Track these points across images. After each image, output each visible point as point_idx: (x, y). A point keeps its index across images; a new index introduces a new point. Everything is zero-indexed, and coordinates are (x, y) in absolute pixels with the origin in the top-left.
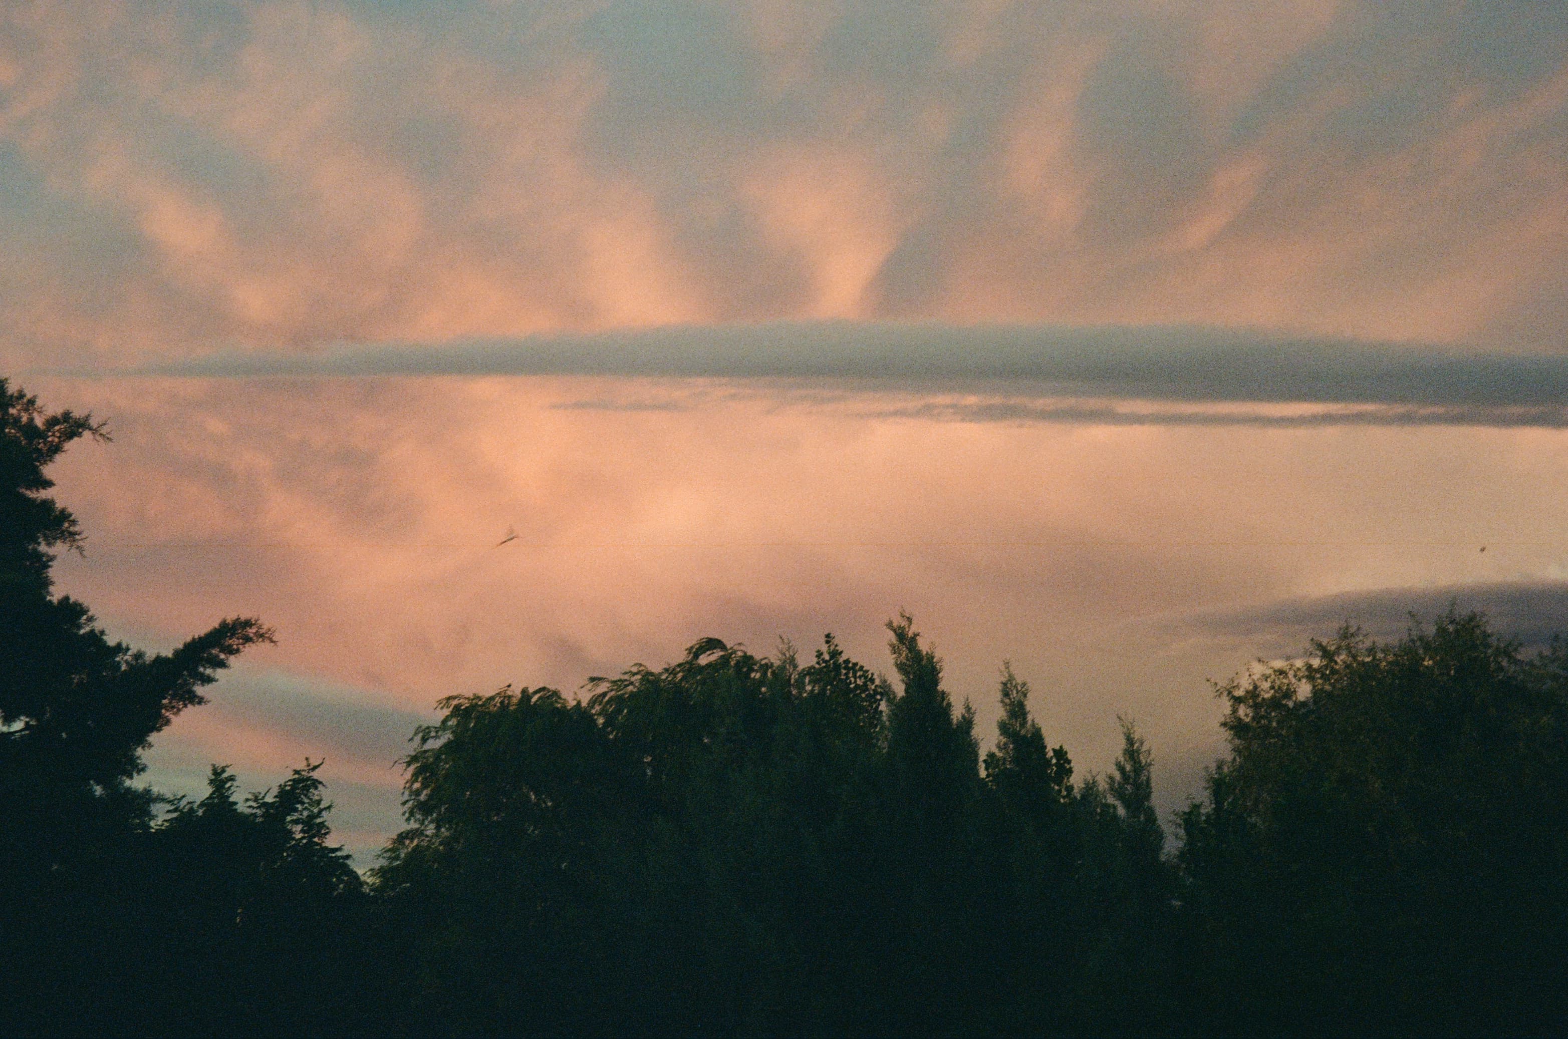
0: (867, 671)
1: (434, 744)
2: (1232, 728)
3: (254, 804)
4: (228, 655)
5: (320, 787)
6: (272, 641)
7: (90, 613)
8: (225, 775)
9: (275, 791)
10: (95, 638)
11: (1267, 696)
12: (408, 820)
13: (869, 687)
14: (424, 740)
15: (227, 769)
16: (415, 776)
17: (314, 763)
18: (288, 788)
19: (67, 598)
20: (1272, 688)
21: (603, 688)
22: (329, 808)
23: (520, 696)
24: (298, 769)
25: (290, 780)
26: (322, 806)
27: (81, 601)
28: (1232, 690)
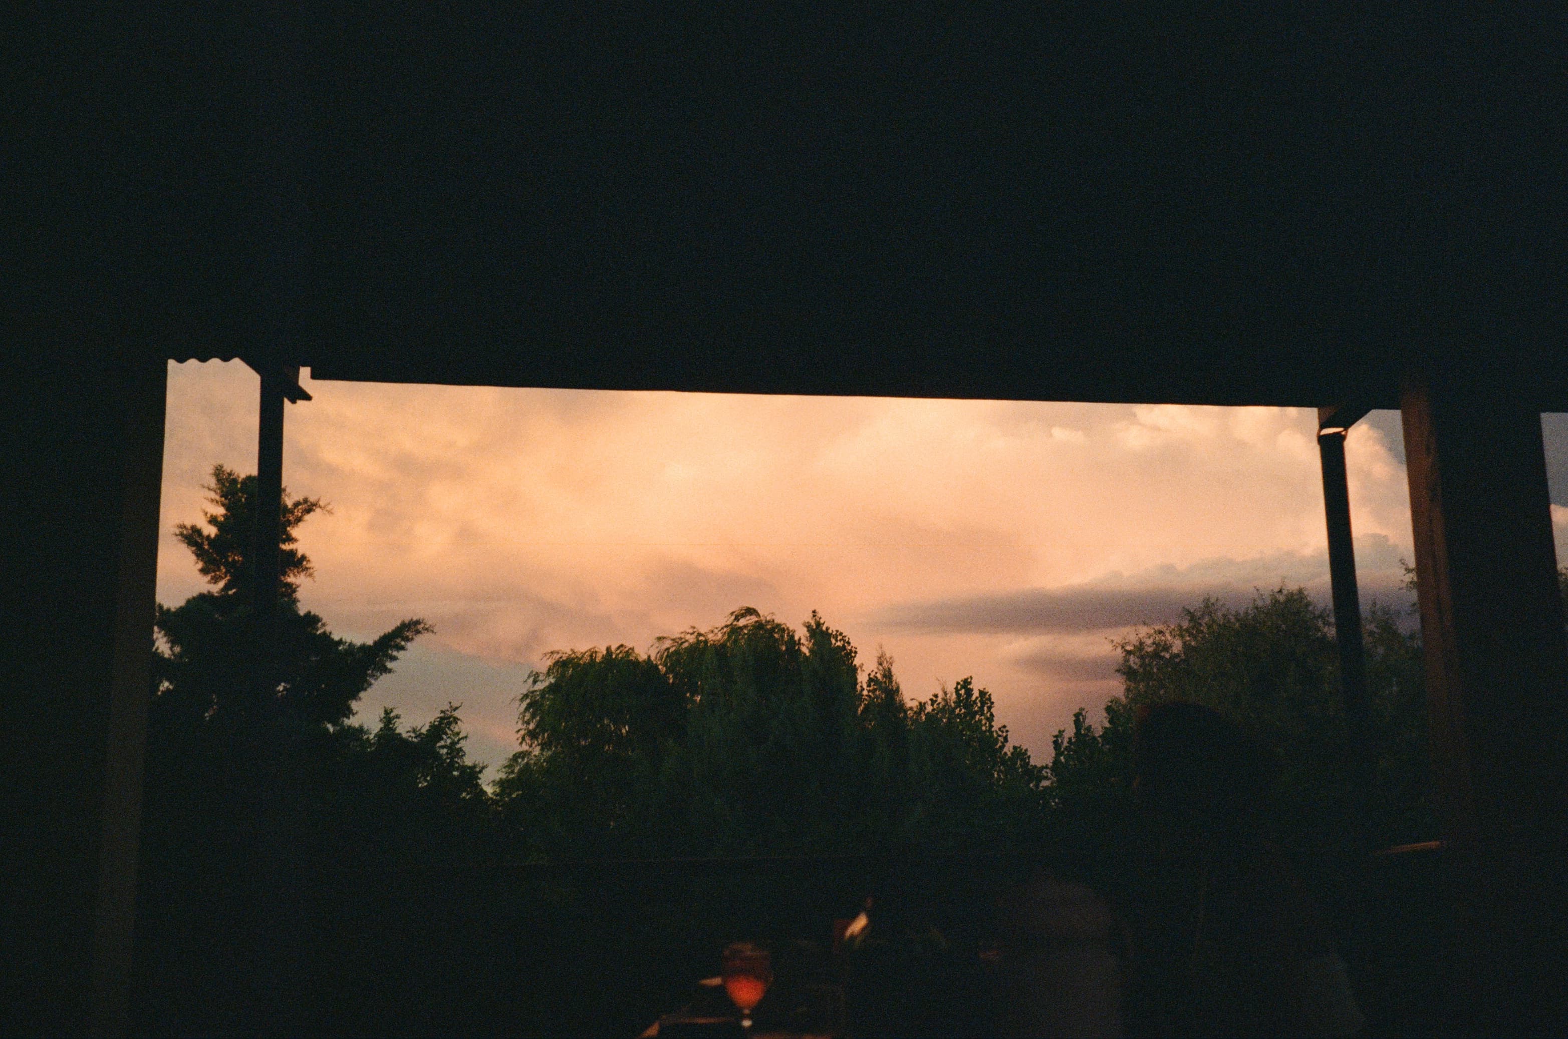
0: (845, 636)
1: (540, 686)
2: (1124, 673)
3: (413, 735)
4: (406, 642)
5: (459, 722)
6: (433, 632)
7: (323, 621)
8: (392, 715)
9: (427, 727)
10: (326, 636)
11: (1150, 649)
12: (521, 743)
13: (847, 647)
14: (535, 682)
15: (394, 710)
16: (527, 709)
17: (455, 705)
18: (436, 723)
19: (309, 612)
20: (1154, 643)
21: (667, 644)
22: (466, 737)
23: (605, 652)
24: (443, 710)
25: (438, 718)
26: (461, 736)
27: (317, 614)
28: (1124, 645)
